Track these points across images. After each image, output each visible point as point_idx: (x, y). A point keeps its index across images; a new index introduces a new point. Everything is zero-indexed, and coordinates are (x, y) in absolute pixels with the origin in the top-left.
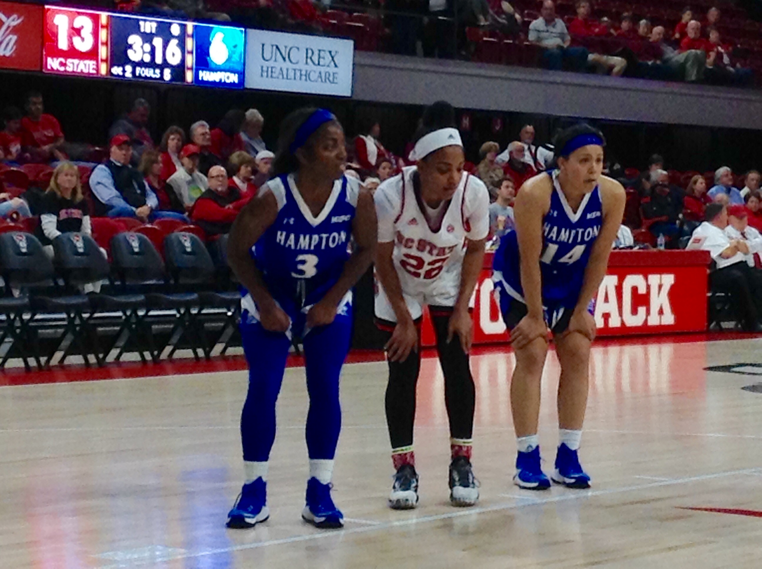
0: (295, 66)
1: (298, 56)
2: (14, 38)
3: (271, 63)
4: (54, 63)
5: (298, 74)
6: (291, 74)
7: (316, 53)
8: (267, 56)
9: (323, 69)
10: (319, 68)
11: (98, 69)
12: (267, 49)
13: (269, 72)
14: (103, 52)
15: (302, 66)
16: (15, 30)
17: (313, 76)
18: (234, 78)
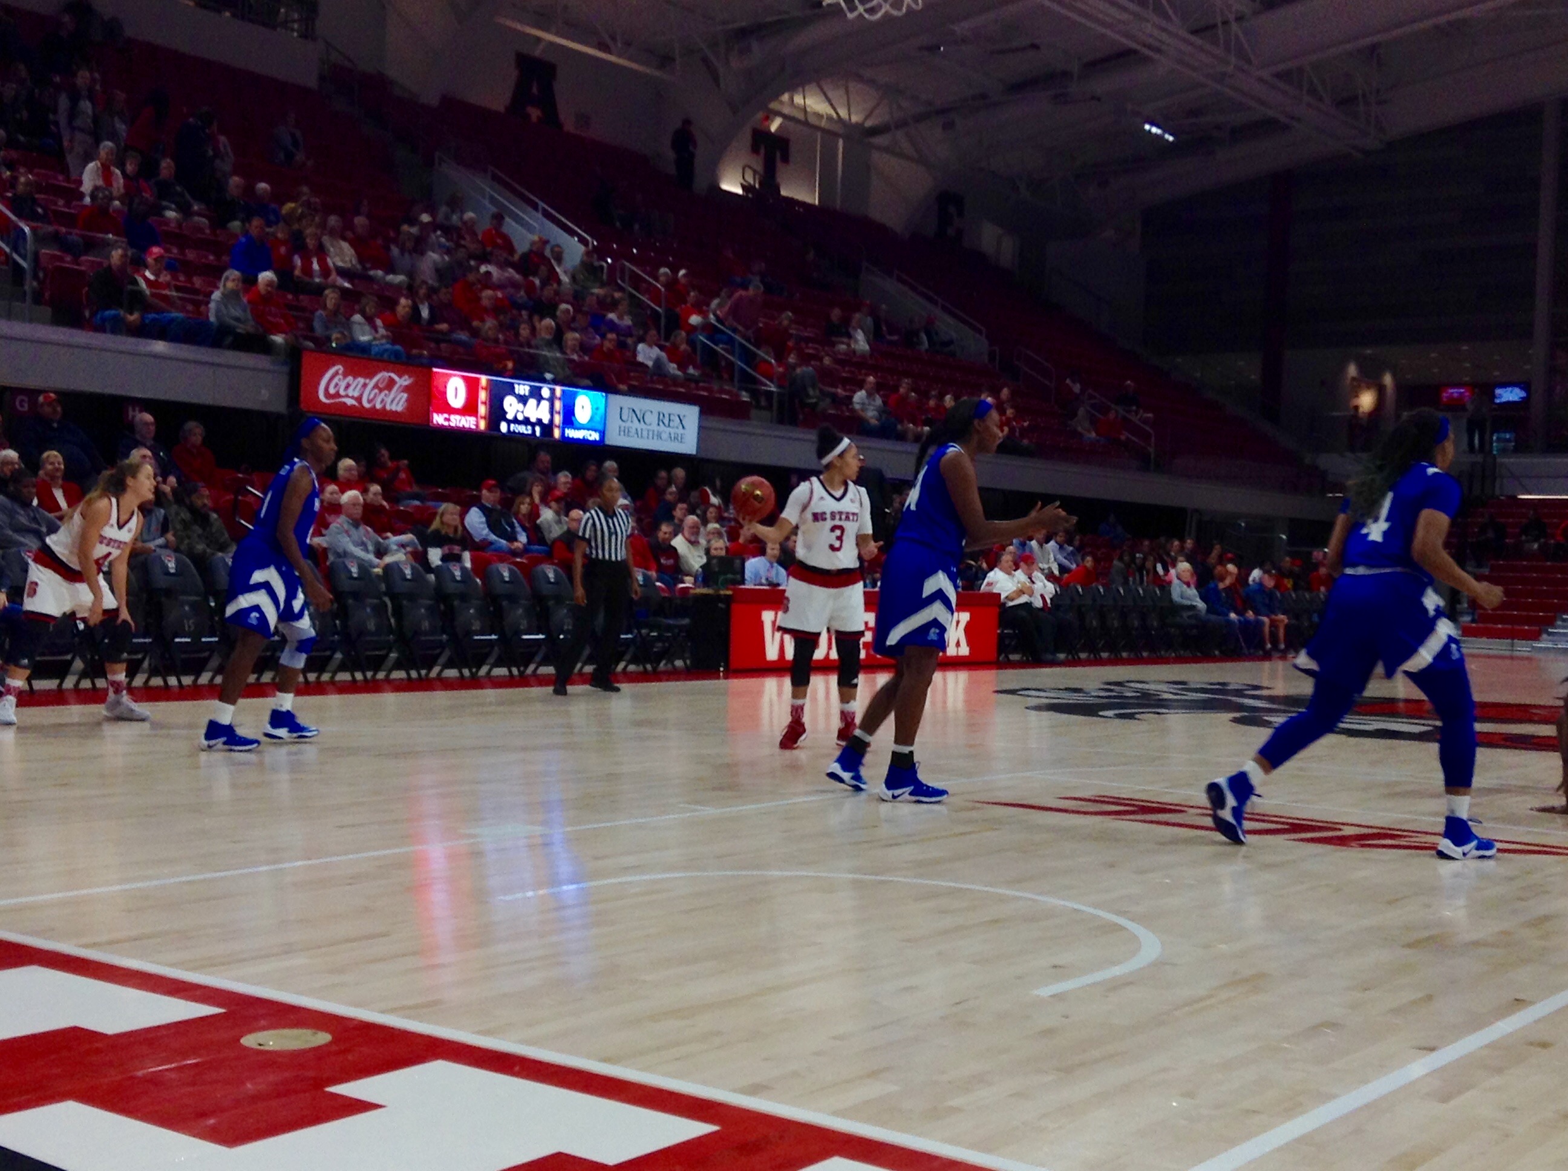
0: (649, 427)
1: (652, 419)
2: (405, 395)
3: (629, 424)
4: (439, 419)
5: (651, 433)
6: (645, 433)
7: (667, 416)
8: (624, 418)
9: (672, 431)
10: (668, 430)
11: (477, 425)
12: (625, 412)
13: (626, 432)
14: (482, 410)
15: (654, 427)
16: (406, 389)
17: (665, 436)
18: (594, 436)
